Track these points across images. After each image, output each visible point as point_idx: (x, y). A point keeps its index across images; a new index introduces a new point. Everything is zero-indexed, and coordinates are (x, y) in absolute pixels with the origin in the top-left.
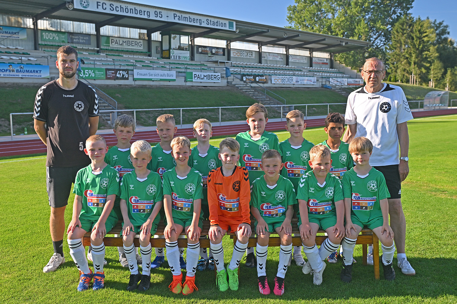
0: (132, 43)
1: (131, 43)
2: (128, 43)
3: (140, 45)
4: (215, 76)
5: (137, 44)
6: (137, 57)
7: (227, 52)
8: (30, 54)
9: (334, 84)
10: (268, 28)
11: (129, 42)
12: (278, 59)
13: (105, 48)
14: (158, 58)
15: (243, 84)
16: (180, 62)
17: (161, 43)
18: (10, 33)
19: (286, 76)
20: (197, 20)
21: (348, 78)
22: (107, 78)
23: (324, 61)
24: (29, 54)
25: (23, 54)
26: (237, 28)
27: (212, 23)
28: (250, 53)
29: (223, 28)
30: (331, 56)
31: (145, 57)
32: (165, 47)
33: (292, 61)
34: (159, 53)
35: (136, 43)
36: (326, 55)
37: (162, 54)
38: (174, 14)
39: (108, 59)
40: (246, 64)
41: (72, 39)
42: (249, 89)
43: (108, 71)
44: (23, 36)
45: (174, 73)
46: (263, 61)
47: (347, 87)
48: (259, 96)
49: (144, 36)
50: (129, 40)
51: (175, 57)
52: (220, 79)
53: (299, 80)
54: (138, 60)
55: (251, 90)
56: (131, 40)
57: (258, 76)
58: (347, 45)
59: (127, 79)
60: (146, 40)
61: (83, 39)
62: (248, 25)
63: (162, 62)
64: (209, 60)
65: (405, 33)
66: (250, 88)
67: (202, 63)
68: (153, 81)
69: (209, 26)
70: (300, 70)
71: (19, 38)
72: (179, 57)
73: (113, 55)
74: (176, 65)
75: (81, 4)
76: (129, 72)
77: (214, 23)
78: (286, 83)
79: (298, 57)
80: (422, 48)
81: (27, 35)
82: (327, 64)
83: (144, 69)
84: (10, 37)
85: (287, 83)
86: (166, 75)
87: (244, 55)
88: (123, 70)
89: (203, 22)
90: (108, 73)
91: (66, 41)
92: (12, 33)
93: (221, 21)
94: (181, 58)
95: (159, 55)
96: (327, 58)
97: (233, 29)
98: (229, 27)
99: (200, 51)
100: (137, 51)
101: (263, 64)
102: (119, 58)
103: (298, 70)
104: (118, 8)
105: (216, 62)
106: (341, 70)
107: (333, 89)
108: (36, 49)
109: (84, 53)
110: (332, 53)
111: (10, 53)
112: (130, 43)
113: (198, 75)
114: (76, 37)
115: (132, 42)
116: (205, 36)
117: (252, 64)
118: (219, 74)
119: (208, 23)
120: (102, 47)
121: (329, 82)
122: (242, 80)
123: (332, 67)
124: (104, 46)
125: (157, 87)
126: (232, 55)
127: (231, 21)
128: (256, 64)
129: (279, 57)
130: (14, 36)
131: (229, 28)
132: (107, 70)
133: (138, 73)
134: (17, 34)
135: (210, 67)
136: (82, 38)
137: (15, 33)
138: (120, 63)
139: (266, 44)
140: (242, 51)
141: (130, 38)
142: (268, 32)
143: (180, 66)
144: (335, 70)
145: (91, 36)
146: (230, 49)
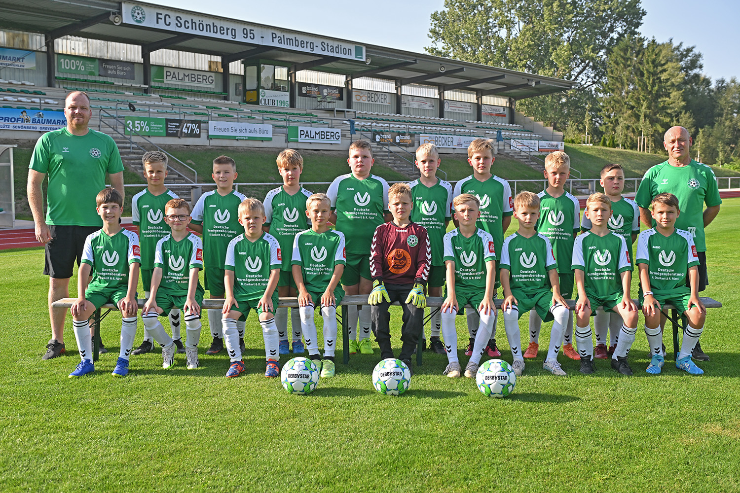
0: (198, 78)
1: (196, 78)
2: (192, 78)
3: (211, 82)
4: (332, 134)
5: (205, 80)
6: (208, 100)
7: (345, 94)
8: (47, 93)
9: (517, 150)
10: (415, 58)
11: (193, 76)
12: (427, 107)
13: (157, 85)
14: (239, 103)
15: (377, 148)
16: (275, 110)
17: (244, 77)
18: (10, 59)
19: (442, 136)
20: (307, 43)
21: (539, 139)
22: (168, 135)
23: (499, 110)
24: (45, 94)
25: (35, 93)
26: (367, 57)
27: (330, 48)
28: (383, 97)
29: (347, 57)
30: (511, 103)
31: (219, 101)
32: (251, 84)
33: (449, 110)
34: (240, 95)
35: (205, 78)
36: (503, 102)
37: (245, 95)
38: (273, 34)
39: (165, 104)
40: (377, 115)
41: (106, 69)
42: (387, 156)
43: (169, 123)
44: (29, 64)
45: (269, 127)
46: (403, 110)
47: (538, 154)
48: (403, 167)
49: (217, 66)
50: (193, 73)
51: (267, 102)
52: (340, 139)
53: (462, 142)
54: (210, 105)
55: (390, 158)
56: (196, 73)
57: (399, 134)
58: (538, 86)
59: (199, 136)
60: (221, 73)
61: (123, 71)
62: (384, 52)
63: (247, 109)
64: (318, 108)
65: (629, 66)
66: (387, 154)
67: (309, 111)
68: (237, 140)
69: (326, 53)
70: (463, 126)
71: (23, 66)
72: (273, 101)
73: (171, 97)
74: (270, 115)
75: (133, 16)
76: (202, 125)
77: (333, 48)
78: (442, 146)
79: (459, 104)
80: (657, 91)
81: (37, 63)
82: (504, 115)
83: (220, 120)
84: (11, 65)
85: (444, 146)
86: (258, 131)
87: (373, 99)
88: (192, 122)
89: (317, 46)
90: (169, 126)
91: (97, 73)
92: (14, 59)
93: (344, 45)
94: (276, 102)
95: (240, 98)
96: (505, 106)
97: (362, 58)
98: (356, 55)
99: (304, 92)
100: (206, 90)
101: (403, 115)
102: (180, 102)
103: (459, 126)
104: (188, 23)
105: (332, 111)
106: (527, 127)
107: (516, 157)
108: (50, 85)
109: (127, 93)
110: (512, 99)
111: (15, 91)
112: (194, 78)
113: (307, 132)
114: (112, 67)
115: (198, 75)
116: (314, 68)
117: (387, 114)
118: (339, 131)
119: (323, 49)
120: (153, 84)
121: (510, 146)
122: (374, 140)
123: (512, 121)
124: (155, 81)
125: (244, 149)
126: (354, 100)
127: (358, 46)
128: (393, 114)
129: (429, 104)
130: (16, 63)
131: (356, 57)
132: (168, 121)
133: (215, 127)
134: (21, 60)
135: (322, 119)
136: (121, 68)
137: (18, 59)
138: (185, 111)
139: (408, 82)
140: (370, 92)
141: (195, 70)
142: (416, 63)
143: (275, 117)
144: (518, 126)
145: (135, 64)
146: (352, 88)
